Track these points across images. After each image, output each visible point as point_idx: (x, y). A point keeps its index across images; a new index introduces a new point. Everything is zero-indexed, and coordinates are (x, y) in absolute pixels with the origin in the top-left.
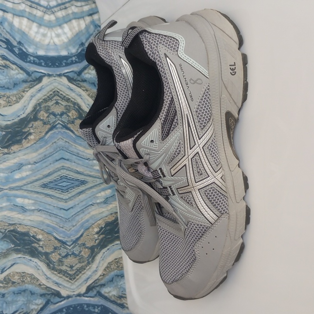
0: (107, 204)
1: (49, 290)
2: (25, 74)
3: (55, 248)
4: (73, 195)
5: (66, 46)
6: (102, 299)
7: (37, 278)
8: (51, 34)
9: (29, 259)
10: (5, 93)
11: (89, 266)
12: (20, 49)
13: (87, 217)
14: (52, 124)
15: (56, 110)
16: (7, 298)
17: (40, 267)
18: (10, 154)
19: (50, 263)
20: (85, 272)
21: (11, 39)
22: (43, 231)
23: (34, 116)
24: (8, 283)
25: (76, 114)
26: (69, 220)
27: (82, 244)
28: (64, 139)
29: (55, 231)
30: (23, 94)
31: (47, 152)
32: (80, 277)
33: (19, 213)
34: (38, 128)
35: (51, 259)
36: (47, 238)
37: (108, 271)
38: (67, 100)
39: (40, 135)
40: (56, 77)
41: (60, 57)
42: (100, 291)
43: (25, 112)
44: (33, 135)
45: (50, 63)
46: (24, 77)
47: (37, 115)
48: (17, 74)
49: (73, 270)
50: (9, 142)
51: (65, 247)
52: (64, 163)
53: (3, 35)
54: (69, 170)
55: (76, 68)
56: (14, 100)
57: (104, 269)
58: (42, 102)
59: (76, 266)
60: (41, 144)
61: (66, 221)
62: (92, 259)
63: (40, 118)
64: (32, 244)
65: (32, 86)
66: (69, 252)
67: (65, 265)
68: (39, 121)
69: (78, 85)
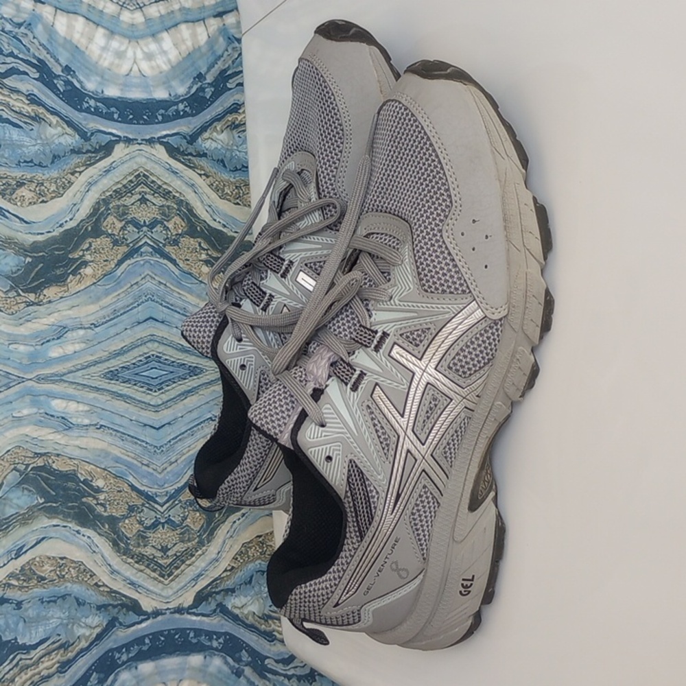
1: (115, 596)
2: (77, 136)
3: (131, 509)
4: (172, 397)
5: (166, 80)
6: (226, 620)
7: (91, 571)
8: (135, 53)
9: (74, 530)
10: (34, 174)
11: (201, 549)
12: (68, 83)
14: (131, 245)
15: (140, 214)
16: (26, 610)
17: (98, 547)
18: (40, 305)
19: (119, 540)
20: (194, 562)
21: (48, 61)
22: (106, 472)
23: (93, 226)
24: (30, 579)
25: (184, 225)
26: (162, 451)
27: (187, 500)
28: (156, 278)
29: (131, 471)
30: (73, 178)
31: (120, 304)
32: (182, 571)
33: (55, 432)
34: (100, 253)
35: (123, 533)
36: (114, 486)
37: (241, 561)
38: (163, 194)
39: (104, 268)
40: (142, 145)
41: (152, 103)
42: (224, 604)
43: (74, 216)
44: (90, 265)
45: (131, 114)
46: (74, 142)
47: (99, 225)
48: (59, 136)
49: (168, 556)
50: (39, 280)
51: (151, 508)
52: (154, 327)
53: (32, 50)
54: (163, 344)
55: (185, 126)
56: (52, 189)
57: (233, 556)
58: (112, 197)
59: (174, 548)
60: (107, 287)
61: (155, 451)
62: (208, 534)
63: (107, 231)
64: (83, 498)
65: (92, 162)
66: (159, 518)
67: (151, 545)
68: (103, 238)
69: (188, 164)
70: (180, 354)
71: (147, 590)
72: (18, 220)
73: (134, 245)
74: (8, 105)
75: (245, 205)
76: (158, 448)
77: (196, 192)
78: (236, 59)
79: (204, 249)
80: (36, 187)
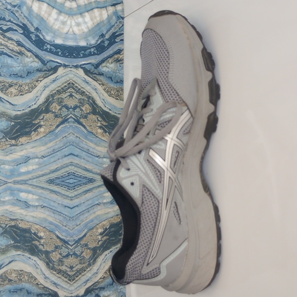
0: (114, 205)
1: (46, 290)
2: (40, 63)
3: (56, 247)
4: (80, 193)
5: (85, 37)
7: (35, 277)
8: (71, 23)
9: (28, 257)
10: (18, 81)
11: (89, 267)
12: (37, 36)
13: (92, 217)
14: (64, 118)
15: (69, 103)
16: (2, 296)
17: (39, 265)
18: (17, 146)
19: (50, 262)
20: (85, 274)
21: (28, 25)
22: (45, 229)
23: (46, 107)
24: (5, 281)
25: (90, 108)
26: (73, 219)
27: (84, 244)
28: (75, 134)
29: (57, 229)
30: (37, 84)
31: (56, 147)
32: (80, 278)
33: (21, 209)
34: (48, 121)
35: (51, 258)
36: (49, 236)
37: (109, 274)
38: (81, 93)
39: (50, 128)
40: (72, 68)
41: (78, 47)
42: (99, 294)
43: (36, 102)
44: (43, 127)
45: (67, 53)
46: (39, 66)
47: (49, 107)
48: (31, 62)
49: (73, 271)
50: (17, 133)
51: (66, 247)
52: (73, 159)
53: (20, 19)
54: (77, 167)
55: (94, 60)
56: (26, 89)
57: (104, 272)
58: (56, 94)
59: (76, 267)
60: (51, 138)
62: (93, 261)
63: (52, 110)
64: (33, 241)
65: (47, 76)
66: (70, 252)
67: (65, 265)
68: (50, 114)
69: (94, 79)
70: (85, 172)
71: (62, 287)
72: (8, 103)
74: (7, 46)
75: (121, 100)
76: (71, 218)
77: (97, 93)
78: (121, 27)
79: (99, 121)
80: (19, 87)
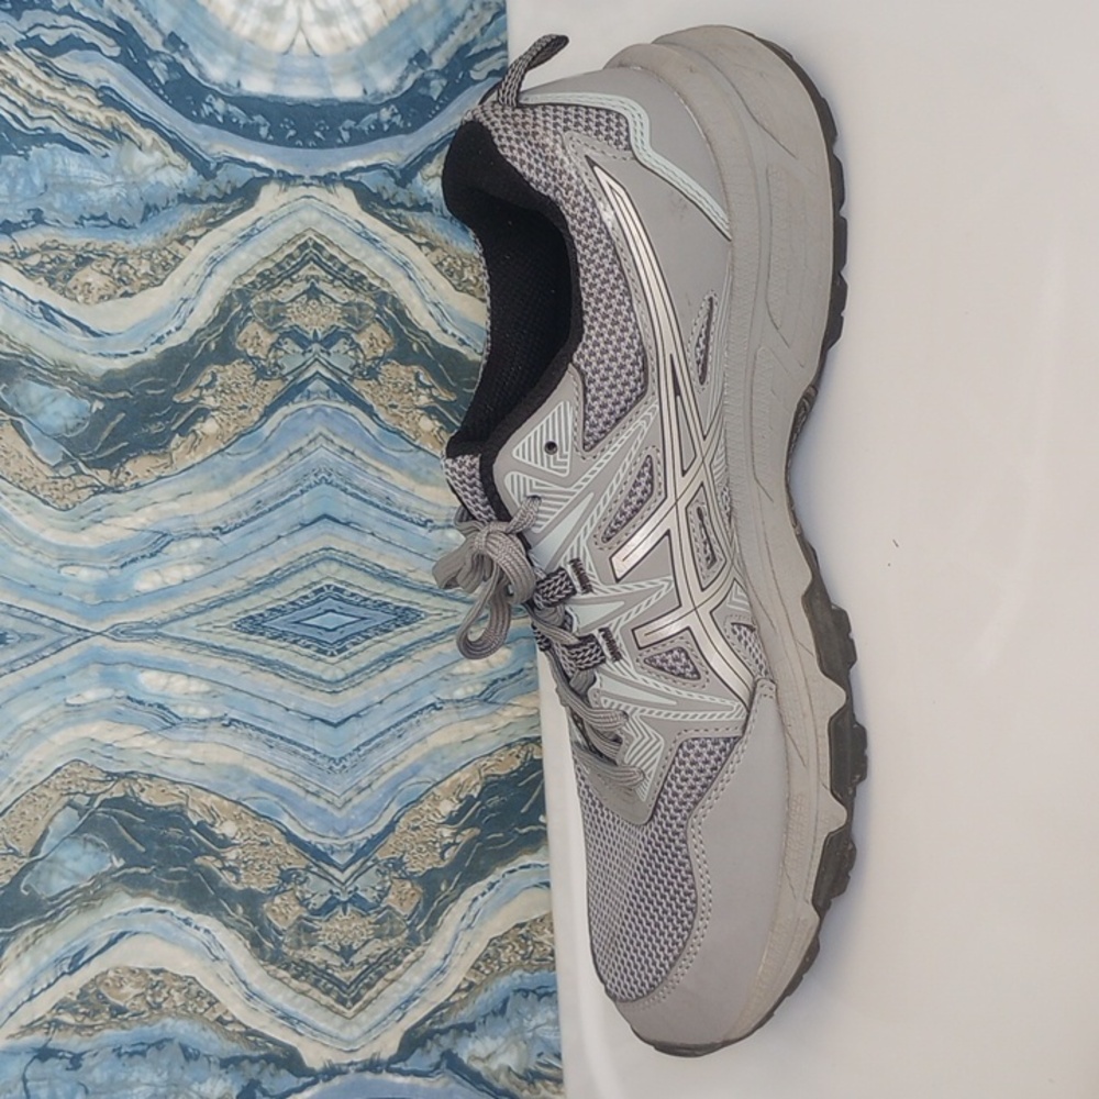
0: (494, 707)
1: (255, 1042)
2: (190, 169)
3: (286, 877)
4: (363, 665)
5: (357, 64)
6: (459, 1083)
7: (211, 995)
8: (300, 11)
9: (179, 919)
10: (110, 242)
11: (413, 950)
12: (173, 66)
13: (413, 756)
14: (290, 378)
15: (307, 320)
16: (90, 1070)
17: (223, 949)
18: (119, 492)
19: (264, 936)
20: (400, 976)
21: (138, 24)
22: (240, 807)
23: (219, 342)
24: (97, 1012)
25: (387, 340)
26: (344, 767)
27: (389, 860)
28: (336, 440)
29: (285, 806)
30: (182, 250)
31: (268, 491)
32: (379, 993)
33: (145, 733)
34: (233, 392)
35: (270, 922)
36: (255, 833)
37: (487, 972)
38: (351, 281)
39: (240, 421)
40: (311, 188)
41: (332, 106)
42: (454, 1052)
43: (184, 322)
44: (213, 417)
45: (292, 128)
46: (186, 181)
47: (230, 338)
48: (157, 169)
49: (352, 965)
50: (116, 444)
51: (322, 874)
52: (330, 534)
53: (107, 3)
54: (349, 565)
55: (392, 153)
56: (143, 271)
57: (471, 964)
58: (255, 287)
59: (363, 950)
60: (244, 458)
61: (331, 768)
62: (427, 923)
63: (245, 351)
64: (196, 857)
65: (218, 219)
66: (338, 894)
67: (321, 943)
68: (239, 364)
69: (398, 224)
70: (379, 583)
71: (315, 1029)
72: (78, 329)
73: (295, 378)
74: (60, 109)
76: (337, 764)
77: (410, 278)
78: (489, 24)
79: (424, 386)
80: (114, 265)
